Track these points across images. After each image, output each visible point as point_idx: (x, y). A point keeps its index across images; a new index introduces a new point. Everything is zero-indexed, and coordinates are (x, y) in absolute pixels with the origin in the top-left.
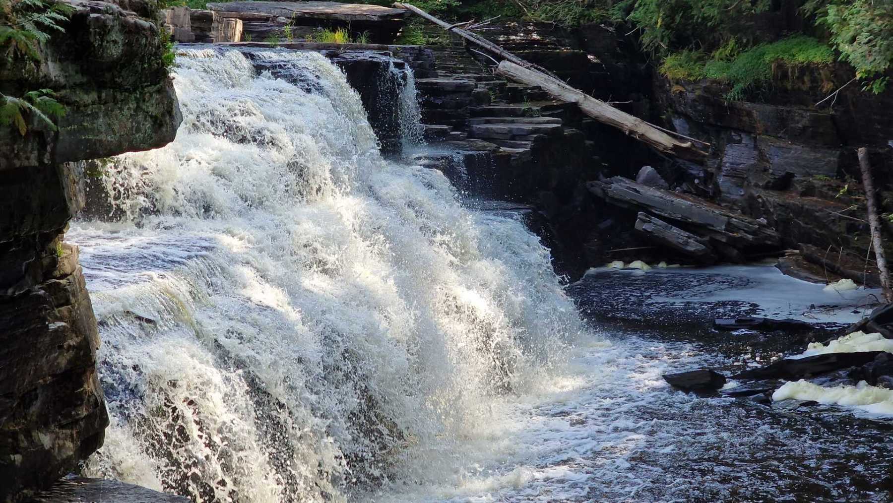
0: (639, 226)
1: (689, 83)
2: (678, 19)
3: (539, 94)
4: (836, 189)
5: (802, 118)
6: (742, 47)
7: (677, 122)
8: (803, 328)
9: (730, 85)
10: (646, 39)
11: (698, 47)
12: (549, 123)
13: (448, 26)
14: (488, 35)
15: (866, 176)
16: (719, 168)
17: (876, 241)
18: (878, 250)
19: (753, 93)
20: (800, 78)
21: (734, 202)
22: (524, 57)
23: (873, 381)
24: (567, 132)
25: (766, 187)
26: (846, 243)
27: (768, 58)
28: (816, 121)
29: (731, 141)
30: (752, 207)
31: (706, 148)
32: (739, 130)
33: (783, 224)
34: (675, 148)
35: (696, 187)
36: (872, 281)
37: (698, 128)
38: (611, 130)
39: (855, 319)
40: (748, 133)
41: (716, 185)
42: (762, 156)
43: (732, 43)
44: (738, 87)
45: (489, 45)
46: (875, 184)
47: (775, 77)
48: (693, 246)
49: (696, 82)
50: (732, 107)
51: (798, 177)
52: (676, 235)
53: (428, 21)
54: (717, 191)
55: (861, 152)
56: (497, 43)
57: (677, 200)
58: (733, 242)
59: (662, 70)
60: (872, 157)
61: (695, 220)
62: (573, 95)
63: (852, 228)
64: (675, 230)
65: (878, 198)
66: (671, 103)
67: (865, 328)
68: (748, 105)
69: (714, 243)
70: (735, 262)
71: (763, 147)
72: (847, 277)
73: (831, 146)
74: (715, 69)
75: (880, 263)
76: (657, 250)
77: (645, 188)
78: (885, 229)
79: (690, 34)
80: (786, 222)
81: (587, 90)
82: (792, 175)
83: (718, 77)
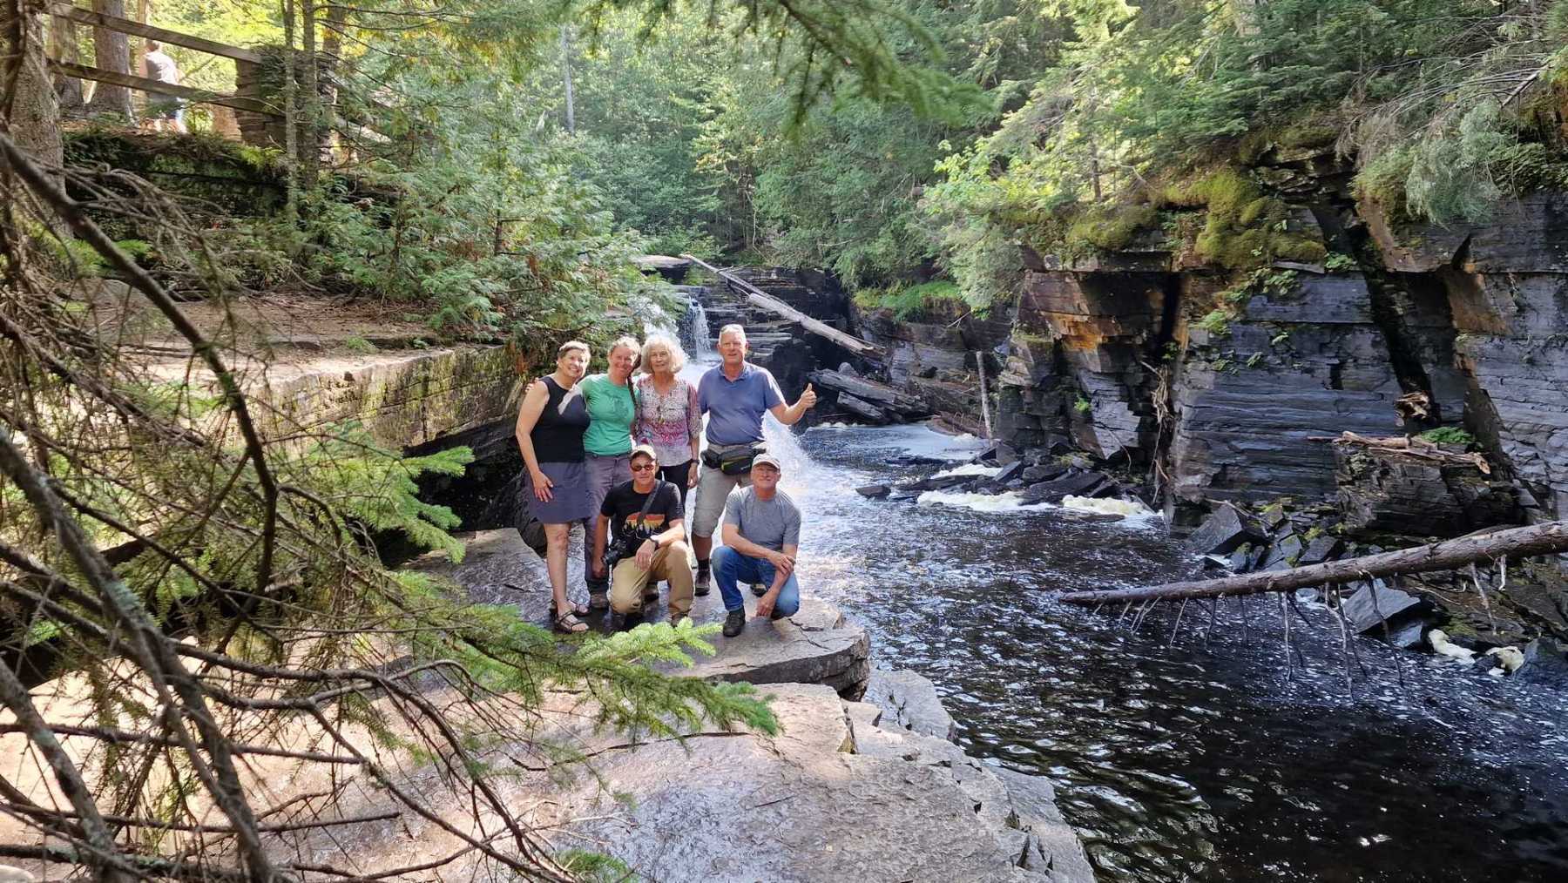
0: (840, 400)
1: (872, 309)
2: (864, 268)
3: (777, 317)
4: (963, 378)
5: (942, 332)
6: (905, 286)
8: (939, 462)
9: (897, 311)
10: (844, 281)
11: (877, 286)
12: (783, 336)
13: (716, 270)
14: (741, 276)
15: (981, 369)
16: (891, 364)
17: (985, 409)
18: (986, 416)
19: (912, 317)
20: (941, 307)
21: (900, 385)
22: (767, 291)
23: (975, 491)
24: (795, 341)
25: (919, 376)
26: (967, 411)
28: (951, 334)
29: (898, 346)
30: (912, 389)
31: (882, 350)
32: (903, 340)
33: (930, 399)
34: (863, 350)
35: (876, 376)
36: (982, 435)
37: (880, 338)
38: (822, 340)
39: (970, 457)
40: (909, 341)
41: (889, 375)
42: (917, 357)
43: (899, 283)
44: (901, 313)
45: (743, 283)
46: (986, 374)
47: (926, 307)
48: (874, 413)
49: (876, 309)
50: (898, 325)
51: (939, 370)
52: (863, 407)
53: (702, 267)
54: (890, 378)
55: (979, 354)
56: (748, 281)
57: (864, 384)
58: (899, 411)
59: (855, 299)
60: (985, 357)
61: (876, 397)
62: (797, 316)
63: (971, 402)
64: (863, 403)
65: (987, 383)
66: (860, 321)
67: (974, 462)
68: (908, 324)
69: (887, 411)
70: (900, 423)
71: (918, 350)
72: (967, 432)
73: (960, 350)
74: (888, 301)
75: (987, 423)
76: (851, 416)
77: (844, 377)
78: (991, 403)
79: (871, 278)
80: (932, 398)
81: (807, 313)
82: (936, 369)
83: (891, 305)
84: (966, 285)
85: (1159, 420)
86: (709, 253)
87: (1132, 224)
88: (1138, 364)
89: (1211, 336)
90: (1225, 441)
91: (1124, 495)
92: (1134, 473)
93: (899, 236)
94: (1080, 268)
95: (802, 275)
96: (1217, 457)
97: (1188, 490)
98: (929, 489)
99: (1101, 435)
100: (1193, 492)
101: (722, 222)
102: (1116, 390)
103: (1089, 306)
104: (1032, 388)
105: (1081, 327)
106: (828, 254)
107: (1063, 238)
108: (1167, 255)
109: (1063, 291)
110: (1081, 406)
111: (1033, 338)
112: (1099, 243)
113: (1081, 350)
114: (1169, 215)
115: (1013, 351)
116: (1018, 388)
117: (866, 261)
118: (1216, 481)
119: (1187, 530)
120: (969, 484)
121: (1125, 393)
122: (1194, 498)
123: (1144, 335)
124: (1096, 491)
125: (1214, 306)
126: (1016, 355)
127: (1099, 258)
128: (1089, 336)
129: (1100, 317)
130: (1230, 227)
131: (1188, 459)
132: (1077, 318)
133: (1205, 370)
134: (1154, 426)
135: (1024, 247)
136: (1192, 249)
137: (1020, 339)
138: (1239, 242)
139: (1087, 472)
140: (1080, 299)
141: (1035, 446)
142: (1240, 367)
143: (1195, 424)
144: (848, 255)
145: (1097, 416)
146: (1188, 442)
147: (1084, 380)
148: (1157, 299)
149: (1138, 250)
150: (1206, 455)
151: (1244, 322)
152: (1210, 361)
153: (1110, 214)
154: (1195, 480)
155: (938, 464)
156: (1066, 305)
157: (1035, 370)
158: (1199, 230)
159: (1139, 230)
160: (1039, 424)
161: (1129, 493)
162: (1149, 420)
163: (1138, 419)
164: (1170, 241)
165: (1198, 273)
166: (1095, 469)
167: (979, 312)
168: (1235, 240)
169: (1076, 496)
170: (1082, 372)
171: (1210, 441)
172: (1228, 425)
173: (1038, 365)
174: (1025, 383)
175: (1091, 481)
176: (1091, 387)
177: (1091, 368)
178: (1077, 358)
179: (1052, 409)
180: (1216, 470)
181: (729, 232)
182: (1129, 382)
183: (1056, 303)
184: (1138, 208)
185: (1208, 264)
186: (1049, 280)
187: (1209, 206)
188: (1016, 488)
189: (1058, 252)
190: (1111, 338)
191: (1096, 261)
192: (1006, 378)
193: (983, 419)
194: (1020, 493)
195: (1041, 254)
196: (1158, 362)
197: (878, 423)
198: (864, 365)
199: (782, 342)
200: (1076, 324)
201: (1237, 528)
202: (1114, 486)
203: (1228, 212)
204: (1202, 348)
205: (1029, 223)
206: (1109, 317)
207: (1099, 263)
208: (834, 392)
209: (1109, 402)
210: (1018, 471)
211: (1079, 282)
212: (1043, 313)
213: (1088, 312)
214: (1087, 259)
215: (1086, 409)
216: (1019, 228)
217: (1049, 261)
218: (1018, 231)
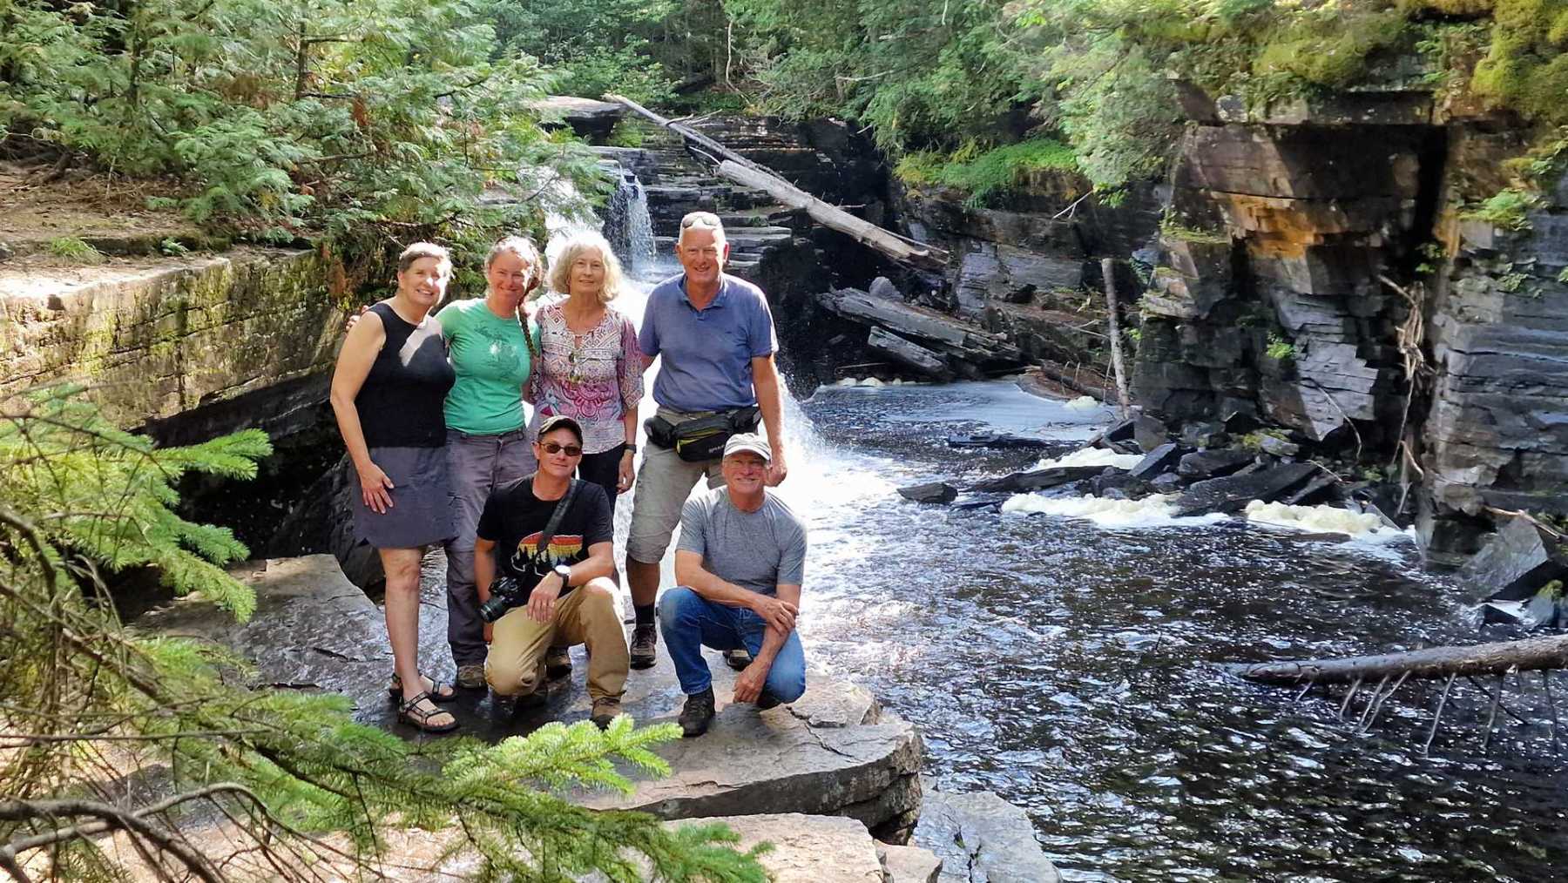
0: (873, 341)
1: (926, 187)
2: (914, 118)
3: (766, 200)
4: (1078, 303)
5: (1044, 226)
6: (983, 148)
8: (1038, 445)
9: (970, 191)
10: (880, 139)
11: (935, 148)
12: (778, 233)
13: (664, 121)
14: (707, 131)
15: (1109, 289)
16: (958, 279)
17: (1116, 357)
18: (1118, 367)
19: (994, 200)
20: (1043, 184)
21: (974, 316)
22: (748, 156)
24: (797, 242)
25: (1006, 300)
26: (1085, 359)
28: (1059, 230)
29: (970, 249)
30: (992, 321)
31: (944, 256)
32: (977, 239)
33: (1024, 339)
34: (912, 256)
35: (933, 299)
36: (1112, 399)
37: (938, 235)
38: (839, 240)
40: (989, 242)
41: (955, 297)
42: (1003, 268)
43: (971, 144)
44: (977, 194)
45: (709, 143)
46: (1118, 297)
47: (1017, 184)
48: (930, 361)
49: (933, 186)
50: (970, 214)
51: (1039, 290)
52: (912, 351)
53: (641, 117)
54: (956, 305)
55: (1106, 263)
56: (716, 139)
57: (913, 314)
58: (972, 358)
59: (898, 171)
60: (1116, 269)
61: (934, 336)
62: (800, 199)
63: (1093, 343)
64: (910, 345)
65: (1120, 313)
66: (907, 208)
67: (1097, 445)
68: (988, 213)
69: (952, 360)
70: (973, 379)
71: (1005, 259)
72: (1086, 394)
73: (1074, 256)
74: (953, 174)
75: (1120, 379)
76: (891, 367)
77: (878, 301)
78: (1126, 345)
79: (925, 135)
80: (1027, 336)
81: (816, 194)
82: (1034, 287)
83: (955, 181)
84: (1086, 147)
85: (1410, 374)
86: (654, 93)
87: (1366, 43)
88: (1373, 280)
89: (1498, 233)
90: (1520, 410)
91: (1349, 501)
92: (1367, 464)
93: (973, 64)
94: (1277, 118)
95: (809, 130)
96: (1504, 436)
97: (1456, 492)
98: (1021, 491)
99: (1311, 400)
100: (1466, 496)
101: (675, 41)
102: (1336, 325)
103: (1293, 183)
104: (1195, 321)
105: (1278, 218)
106: (852, 94)
107: (1249, 68)
108: (1425, 96)
109: (1248, 158)
110: (1278, 350)
111: (1198, 237)
112: (1311, 77)
113: (1279, 257)
114: (1428, 28)
115: (1164, 258)
116: (1171, 321)
117: (917, 104)
118: (1504, 478)
119: (1456, 560)
120: (1088, 481)
121: (1353, 329)
122: (1467, 506)
123: (1385, 231)
124: (1302, 493)
125: (1504, 183)
126: (1169, 265)
127: (1309, 101)
128: (1290, 232)
129: (1311, 201)
130: (1531, 49)
131: (1457, 441)
132: (1272, 203)
133: (1487, 292)
134: (1400, 385)
135: (1184, 83)
136: (1466, 87)
137: (1176, 239)
138: (1545, 74)
139: (1286, 461)
140: (1276, 170)
141: (1195, 418)
142: (1547, 285)
143: (1469, 382)
144: (887, 96)
145: (1304, 368)
146: (1458, 412)
147: (1283, 307)
148: (1407, 169)
149: (1375, 88)
150: (1488, 434)
151: (1552, 210)
152: (1495, 276)
153: (1329, 28)
154: (1472, 475)
155: (1035, 448)
156: (1254, 181)
157: (1200, 289)
158: (1479, 55)
159: (1376, 54)
160: (1206, 382)
161: (1358, 497)
162: (1392, 375)
163: (1373, 373)
164: (1431, 73)
165: (1478, 127)
166: (1300, 457)
167: (1107, 192)
168: (1540, 71)
169: (1268, 501)
170: (1280, 294)
171: (1494, 410)
172: (1526, 383)
173: (1205, 281)
174: (1183, 312)
175: (1293, 477)
176: (1296, 318)
177: (1296, 287)
178: (1271, 269)
179: (1226, 357)
180: (1504, 460)
181: (687, 57)
182: (1361, 311)
183: (1236, 177)
184: (1376, 16)
185: (1495, 111)
186: (1225, 139)
187: (1497, 14)
188: (1167, 489)
189: (1241, 91)
190: (1328, 237)
191: (1304, 107)
192: (1152, 304)
193: (1113, 372)
194: (1179, 495)
195: (1211, 94)
196: (1407, 278)
197: (934, 378)
198: (912, 281)
199: (776, 243)
200: (1269, 213)
201: (1540, 556)
202: (1332, 485)
203: (1526, 24)
204: (1484, 254)
205: (1192, 43)
206: (1327, 201)
207: (1311, 110)
208: (860, 326)
209: (1326, 344)
210: (1171, 460)
211: (1275, 141)
212: (1214, 194)
213: (1290, 192)
214: (1289, 103)
215: (1286, 357)
216: (1174, 50)
217: (1225, 106)
218: (1174, 55)
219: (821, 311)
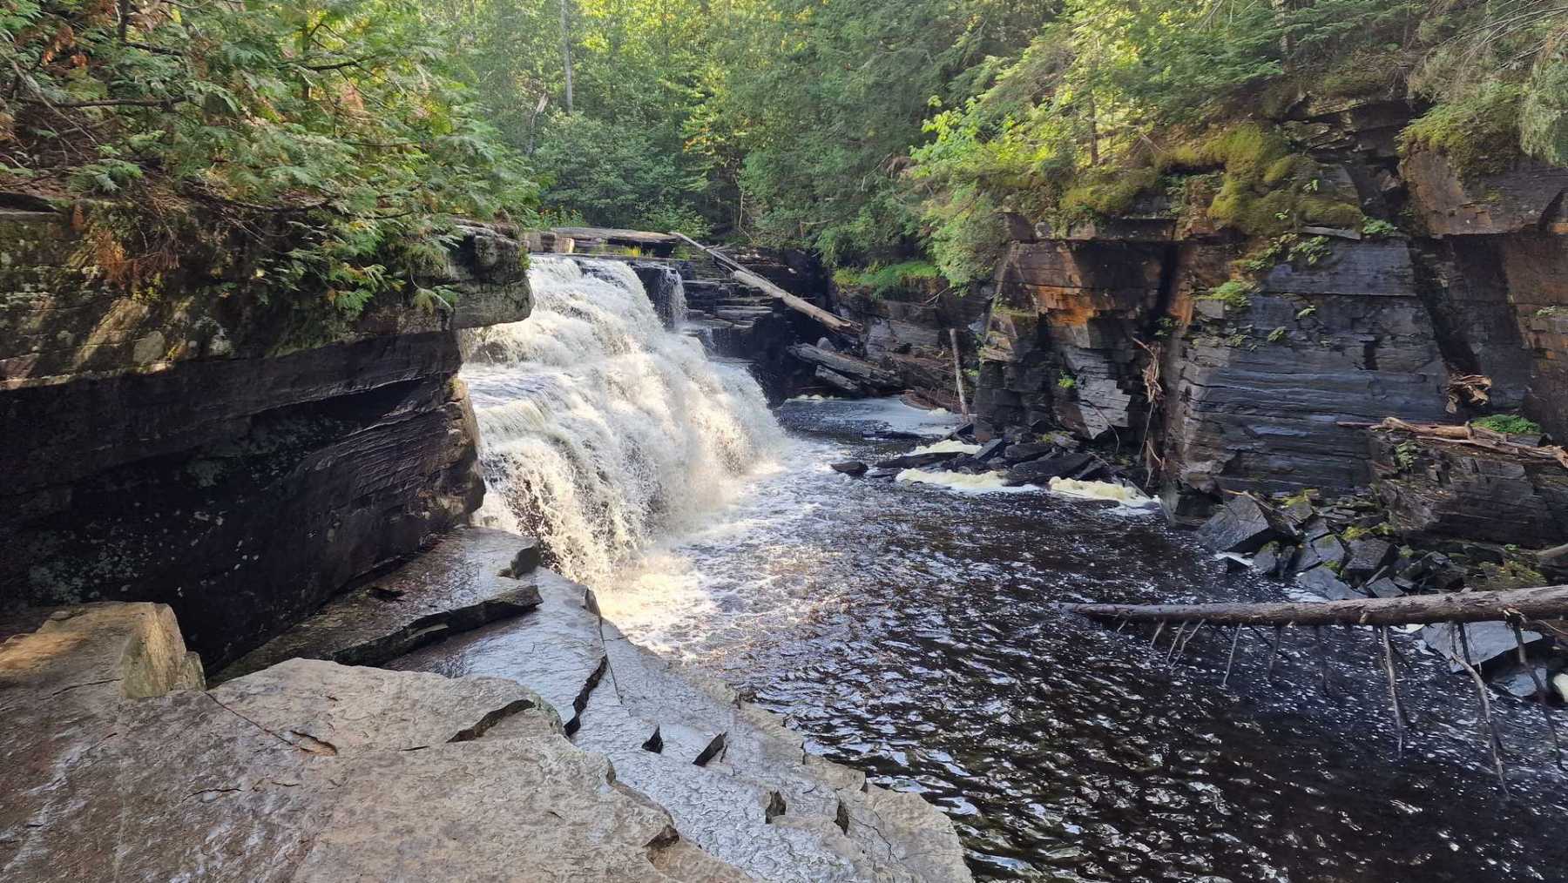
1: (850, 287)
2: (844, 247)
3: (759, 292)
4: (937, 354)
5: (917, 309)
6: (882, 266)
7: (842, 311)
8: (915, 437)
9: (875, 289)
10: (824, 260)
11: (855, 265)
12: (764, 310)
13: (703, 248)
14: (728, 254)
15: (954, 346)
16: (867, 339)
17: (960, 386)
18: (961, 391)
19: (889, 294)
20: (917, 286)
21: (876, 361)
22: (750, 269)
23: (955, 470)
24: (776, 316)
25: (895, 352)
26: (941, 386)
27: (897, 273)
28: (926, 312)
29: (874, 323)
30: (886, 363)
31: (859, 327)
32: (878, 317)
33: (904, 374)
34: (841, 327)
35: (853, 351)
36: (957, 410)
37: (857, 315)
38: (802, 316)
39: (946, 433)
40: (885, 318)
41: (865, 350)
42: (893, 332)
43: (877, 262)
45: (728, 261)
46: (961, 350)
47: (902, 285)
48: (850, 386)
49: (854, 286)
50: (875, 302)
51: (914, 346)
52: (840, 380)
53: (691, 245)
54: (865, 353)
55: (952, 332)
56: (733, 259)
57: (841, 359)
58: (874, 385)
59: (834, 279)
60: (958, 335)
61: (852, 371)
62: (779, 293)
63: (945, 377)
64: (839, 377)
65: (961, 360)
66: (839, 299)
67: (951, 438)
68: (885, 302)
69: (863, 386)
70: (875, 397)
71: (893, 327)
72: (942, 407)
73: (934, 327)
74: (866, 279)
75: (962, 398)
76: (828, 389)
77: (821, 351)
78: (966, 379)
79: (851, 257)
80: (906, 373)
81: (787, 290)
82: (910, 345)
83: (868, 284)
84: (946, 261)
85: (1151, 398)
86: (697, 232)
87: (1136, 187)
88: (1129, 340)
89: (1227, 308)
90: (1241, 424)
91: (1115, 478)
92: (1122, 454)
93: (879, 214)
94: (1075, 236)
95: (785, 255)
96: (1231, 442)
97: (1194, 478)
98: (908, 467)
99: (1086, 413)
100: (1203, 480)
101: (714, 205)
102: (1104, 367)
103: (1082, 278)
104: (1014, 364)
105: (1071, 301)
106: (810, 233)
107: (1057, 205)
108: (1172, 223)
109: (1052, 263)
110: (1066, 383)
111: (1017, 313)
112: (1098, 208)
113: (1068, 325)
114: (1174, 179)
115: (995, 326)
116: (999, 364)
117: (845, 240)
118: (1229, 469)
119: (1195, 521)
120: (949, 462)
121: (1114, 370)
122: (1203, 486)
123: (1138, 310)
124: (1084, 472)
125: (1226, 278)
126: (998, 330)
127: (1096, 225)
128: (1078, 310)
129: (1092, 290)
130: (1251, 188)
131: (1197, 443)
132: (1068, 291)
133: (1217, 346)
134: (1145, 406)
135: (1014, 216)
136: (1204, 214)
137: (1003, 314)
138: (1262, 204)
139: (1072, 452)
140: (1071, 270)
141: (1012, 423)
142: (1260, 342)
143: (1207, 405)
144: (828, 234)
145: (1083, 394)
146: (1198, 426)
147: (1070, 357)
148: (1153, 271)
149: (1139, 217)
150: (1219, 440)
151: (1264, 293)
152: (1224, 336)
153: (1110, 178)
154: (1206, 466)
155: (916, 439)
156: (1056, 277)
157: (1019, 344)
158: (1214, 193)
159: (1142, 194)
160: (1019, 400)
161: (1120, 476)
162: (1140, 399)
163: (1128, 398)
164: (1175, 208)
165: (1206, 240)
166: (1080, 450)
167: (956, 288)
168: (1257, 203)
169: (1063, 478)
170: (1068, 349)
171: (1223, 424)
172: (1243, 406)
173: (1021, 340)
174: (1007, 358)
175: (1077, 462)
176: (1078, 363)
177: (1079, 344)
178: (1063, 333)
179: (1035, 386)
180: (1229, 457)
181: (717, 213)
182: (1119, 359)
183: (1044, 275)
184: (1141, 172)
185: (1223, 230)
186: (1039, 251)
187: (1228, 166)
188: (998, 468)
189: (1051, 219)
190: (1102, 313)
191: (1092, 229)
192: (987, 353)
193: (957, 394)
194: (1005, 472)
195: (1031, 222)
196: (1150, 338)
197: (853, 396)
198: (840, 340)
199: (762, 315)
200: (1065, 297)
201: (1262, 524)
202: (1103, 466)
203: (1249, 171)
204: (1213, 322)
205: (1020, 189)
206: (1102, 290)
207: (1097, 231)
208: (812, 365)
209: (1097, 379)
210: (999, 450)
211: (1072, 252)
212: (1028, 286)
213: (1080, 284)
214: (1083, 226)
215: (1071, 387)
216: (1009, 194)
217: (1041, 228)
218: (1008, 197)
219: (789, 355)
